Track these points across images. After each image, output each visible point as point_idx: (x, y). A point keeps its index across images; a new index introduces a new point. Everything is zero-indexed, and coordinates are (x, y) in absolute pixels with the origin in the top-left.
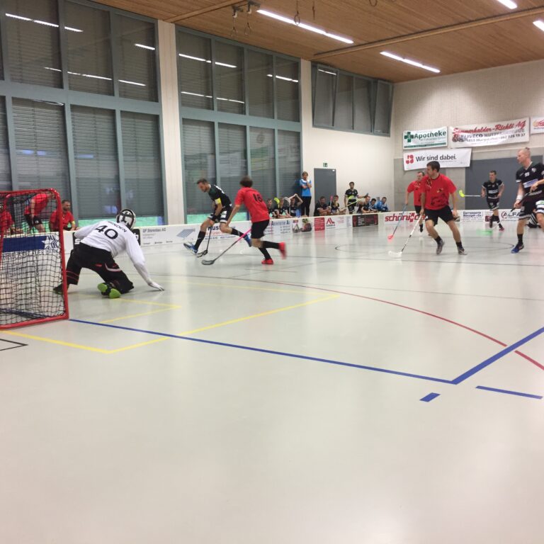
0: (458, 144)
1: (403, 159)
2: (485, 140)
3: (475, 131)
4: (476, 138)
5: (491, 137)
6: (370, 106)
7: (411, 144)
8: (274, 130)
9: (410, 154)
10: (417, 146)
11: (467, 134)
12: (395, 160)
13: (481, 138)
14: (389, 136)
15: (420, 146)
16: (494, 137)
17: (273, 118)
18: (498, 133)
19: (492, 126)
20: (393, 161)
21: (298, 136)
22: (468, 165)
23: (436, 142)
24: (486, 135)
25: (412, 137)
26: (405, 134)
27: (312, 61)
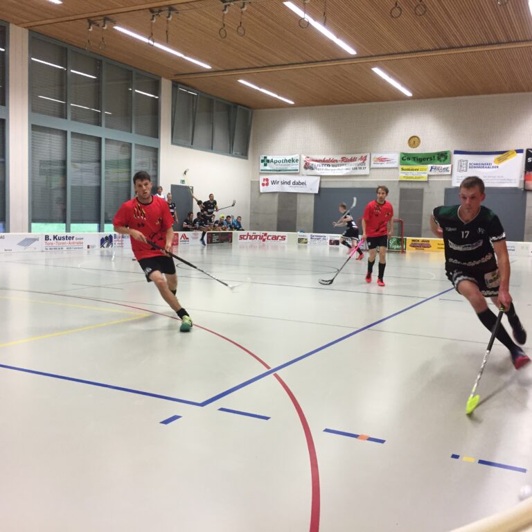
0: (309, 171)
1: (259, 182)
2: (332, 170)
3: (324, 161)
4: (324, 168)
5: (337, 168)
6: (229, 129)
7: (267, 168)
8: (131, 144)
9: (266, 177)
10: (273, 170)
11: (316, 163)
12: (252, 182)
13: (328, 168)
14: (247, 159)
15: (275, 170)
16: (340, 168)
17: (131, 132)
18: (343, 165)
19: (338, 158)
20: (250, 183)
21: (156, 151)
22: (317, 192)
23: (289, 168)
24: (333, 166)
25: (268, 161)
26: (262, 158)
27: (173, 81)
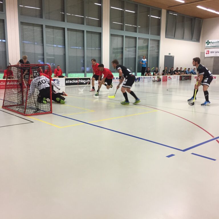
6: (192, 29)
7: (209, 46)
9: (208, 50)
10: (211, 47)
14: (199, 42)
20: (200, 53)
25: (209, 43)
26: (206, 41)
27: (167, 10)
